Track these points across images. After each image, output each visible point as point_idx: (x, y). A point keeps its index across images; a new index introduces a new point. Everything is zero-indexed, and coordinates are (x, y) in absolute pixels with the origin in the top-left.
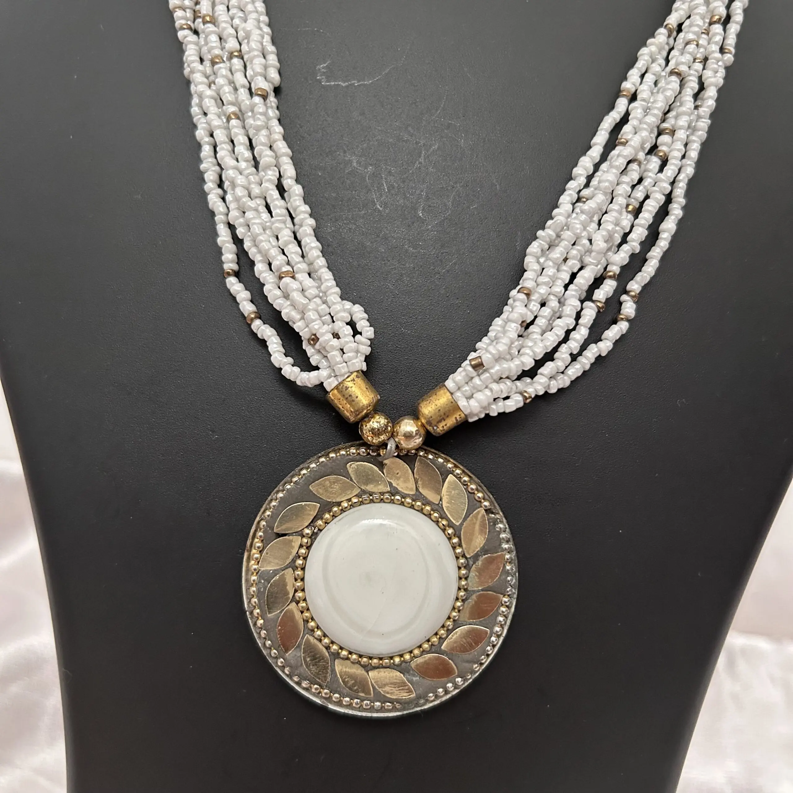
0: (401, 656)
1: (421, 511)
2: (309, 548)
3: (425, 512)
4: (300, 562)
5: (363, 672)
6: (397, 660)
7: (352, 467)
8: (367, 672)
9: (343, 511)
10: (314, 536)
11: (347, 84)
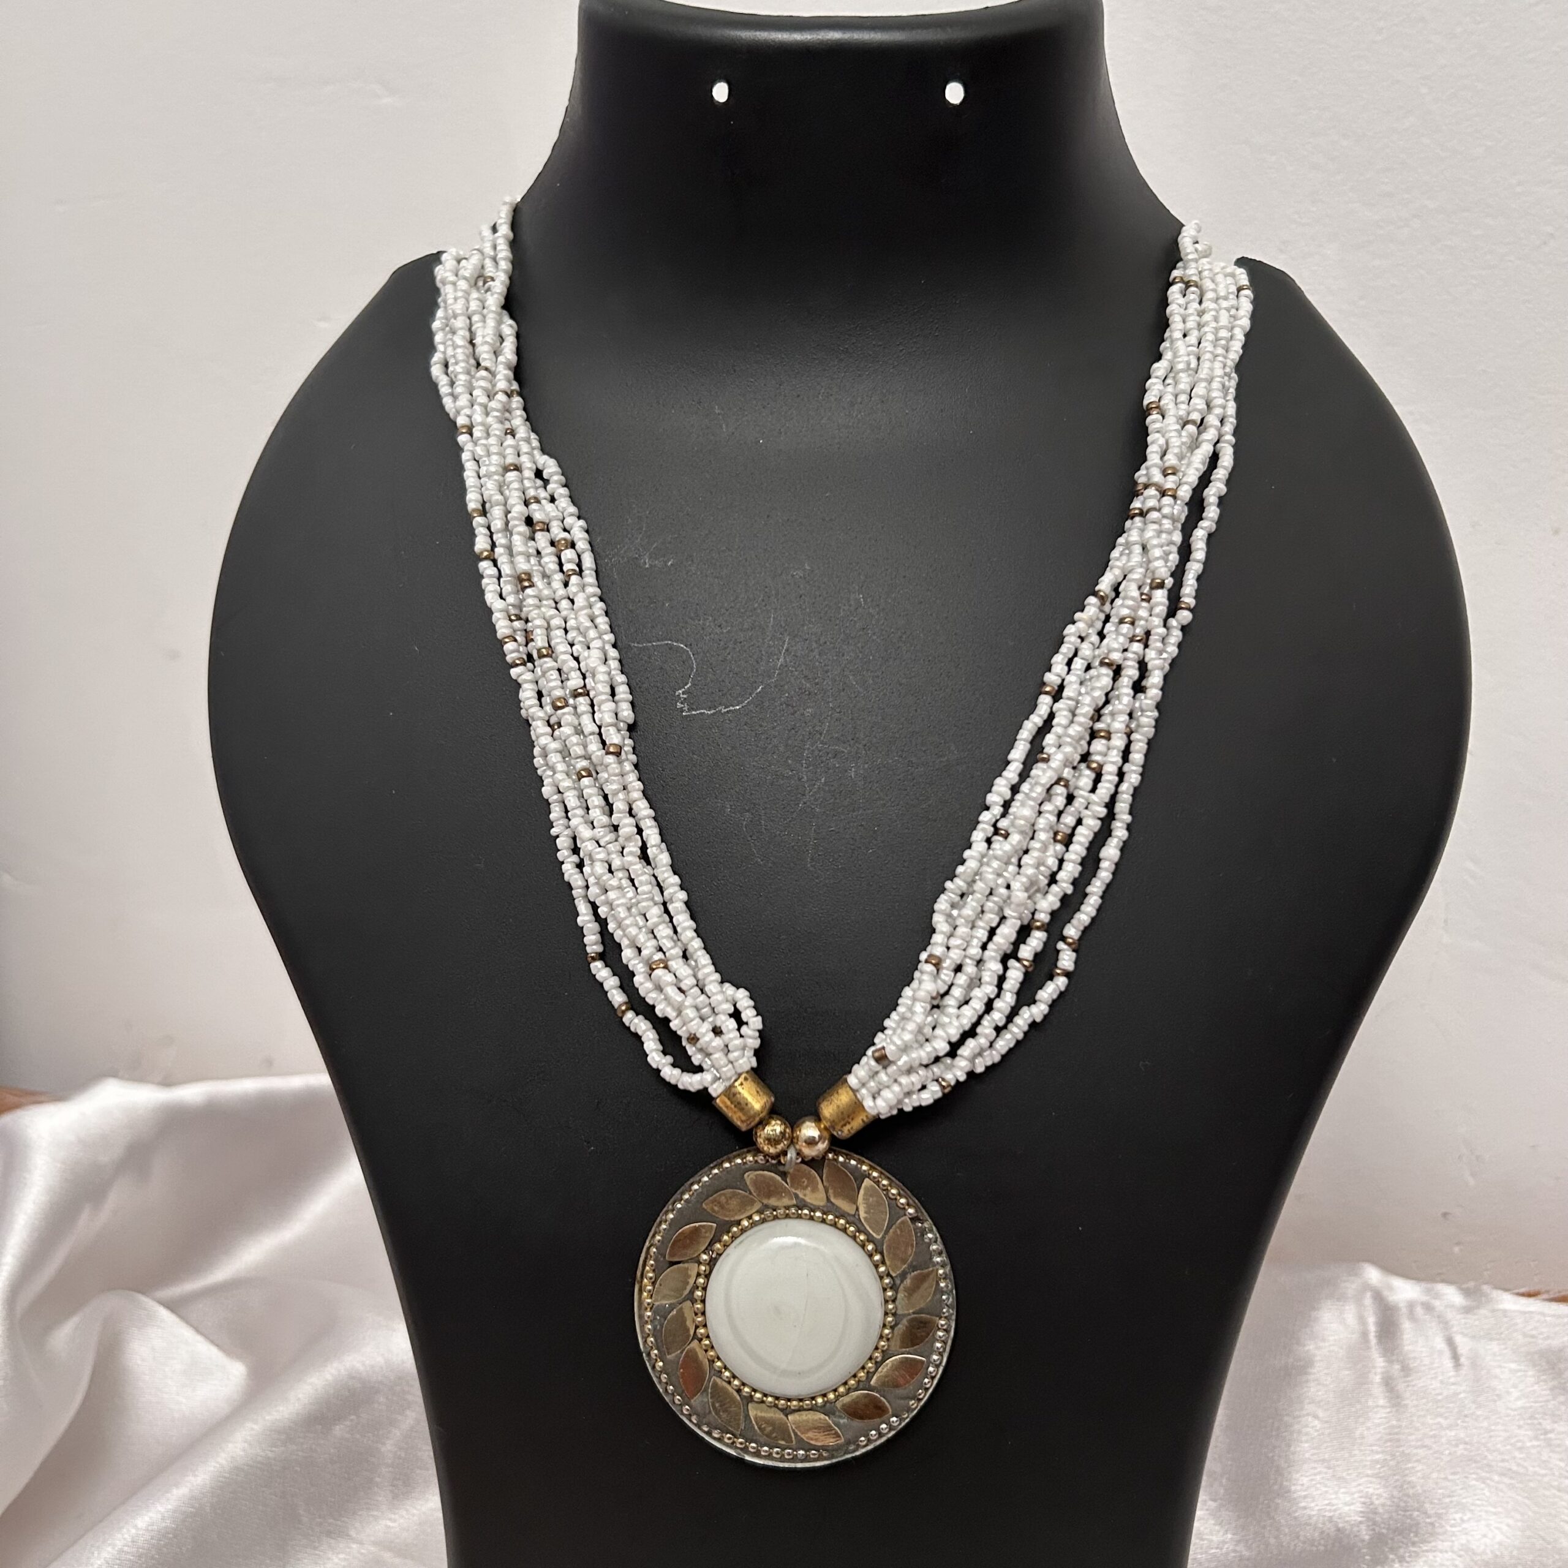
0: (824, 1395)
1: (834, 1225)
2: (707, 1276)
3: (839, 1226)
4: (699, 1293)
5: (782, 1416)
6: (820, 1400)
7: (749, 1177)
8: (787, 1416)
9: (743, 1231)
10: (712, 1263)
11: (712, 712)
